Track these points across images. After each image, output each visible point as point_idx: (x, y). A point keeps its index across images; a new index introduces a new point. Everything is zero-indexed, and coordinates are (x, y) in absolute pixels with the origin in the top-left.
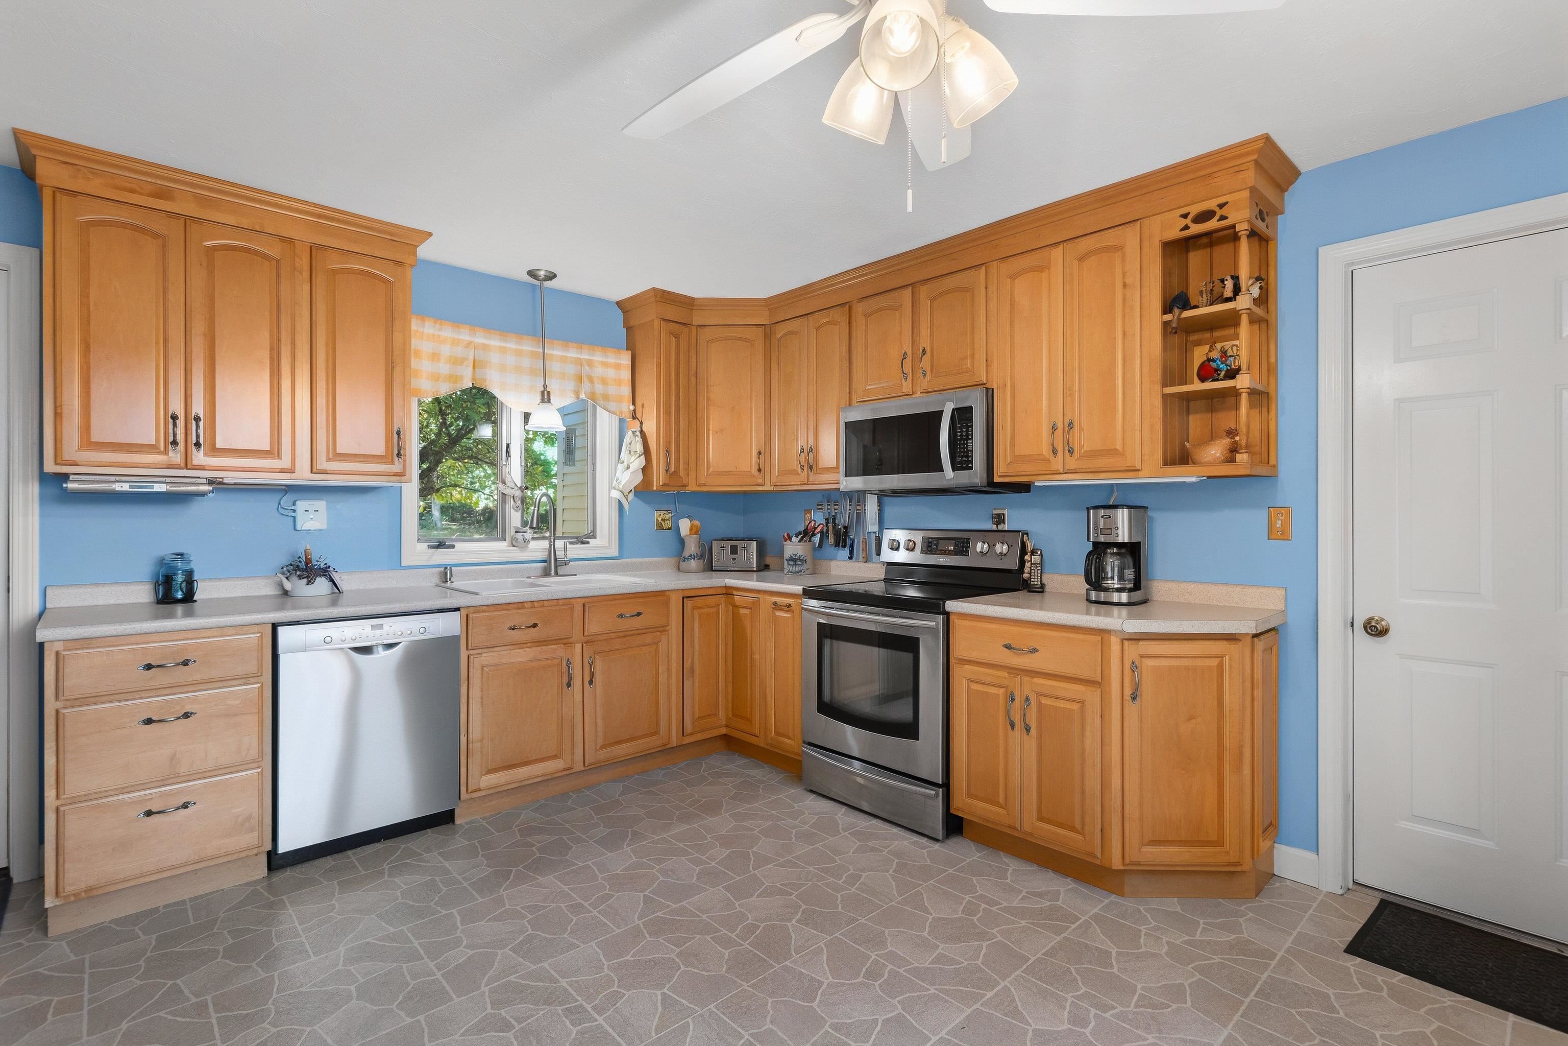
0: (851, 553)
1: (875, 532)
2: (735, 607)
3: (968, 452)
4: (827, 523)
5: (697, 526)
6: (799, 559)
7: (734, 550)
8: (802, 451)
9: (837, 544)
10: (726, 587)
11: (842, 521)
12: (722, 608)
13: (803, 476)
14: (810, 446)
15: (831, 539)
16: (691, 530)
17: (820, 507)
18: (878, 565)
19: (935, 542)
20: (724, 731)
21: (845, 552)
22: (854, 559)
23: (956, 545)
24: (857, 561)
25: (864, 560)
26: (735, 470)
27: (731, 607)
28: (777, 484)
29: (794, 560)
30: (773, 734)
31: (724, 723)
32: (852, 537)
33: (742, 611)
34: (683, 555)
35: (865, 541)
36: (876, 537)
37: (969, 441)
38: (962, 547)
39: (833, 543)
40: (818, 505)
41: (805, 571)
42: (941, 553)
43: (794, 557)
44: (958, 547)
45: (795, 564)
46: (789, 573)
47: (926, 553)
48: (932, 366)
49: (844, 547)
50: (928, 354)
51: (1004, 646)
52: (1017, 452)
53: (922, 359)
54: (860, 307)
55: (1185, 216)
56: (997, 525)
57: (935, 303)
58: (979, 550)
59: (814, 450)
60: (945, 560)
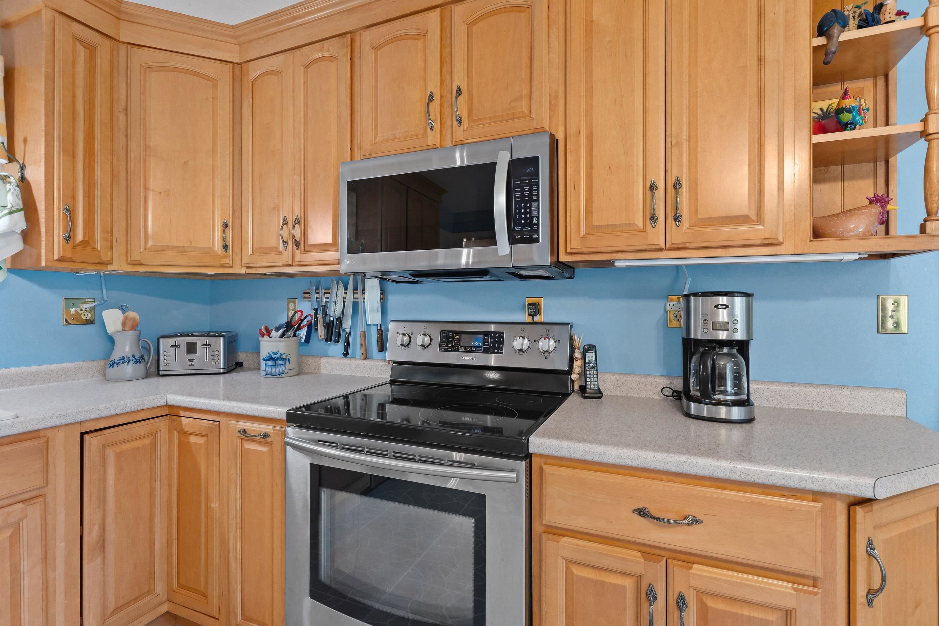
0: (347, 348)
1: (377, 325)
2: (183, 433)
3: (531, 218)
4: (316, 314)
5: (134, 319)
6: (281, 358)
7: (191, 349)
8: (285, 222)
9: (328, 339)
10: (168, 406)
11: (334, 311)
12: (162, 437)
13: (286, 256)
14: (295, 217)
15: (321, 332)
16: (124, 324)
17: (307, 295)
18: (381, 363)
19: (457, 337)
20: (165, 608)
21: (340, 347)
22: (349, 356)
23: (485, 341)
24: (353, 357)
25: (363, 357)
26: (188, 244)
27: (176, 434)
28: (252, 265)
29: (273, 359)
30: (240, 618)
31: (166, 598)
32: (348, 331)
33: (193, 439)
34: (112, 359)
35: (364, 335)
36: (378, 330)
37: (534, 204)
38: (494, 343)
39: (323, 337)
40: (305, 293)
41: (288, 373)
42: (466, 350)
43: (274, 356)
44: (488, 342)
45: (275, 364)
46: (268, 376)
47: (446, 350)
48: (470, 110)
49: (337, 342)
50: (464, 95)
51: (634, 511)
52: (595, 223)
53: (456, 101)
54: (366, 36)
56: (533, 316)
57: (475, 28)
58: (516, 346)
59: (302, 222)
60: (470, 358)
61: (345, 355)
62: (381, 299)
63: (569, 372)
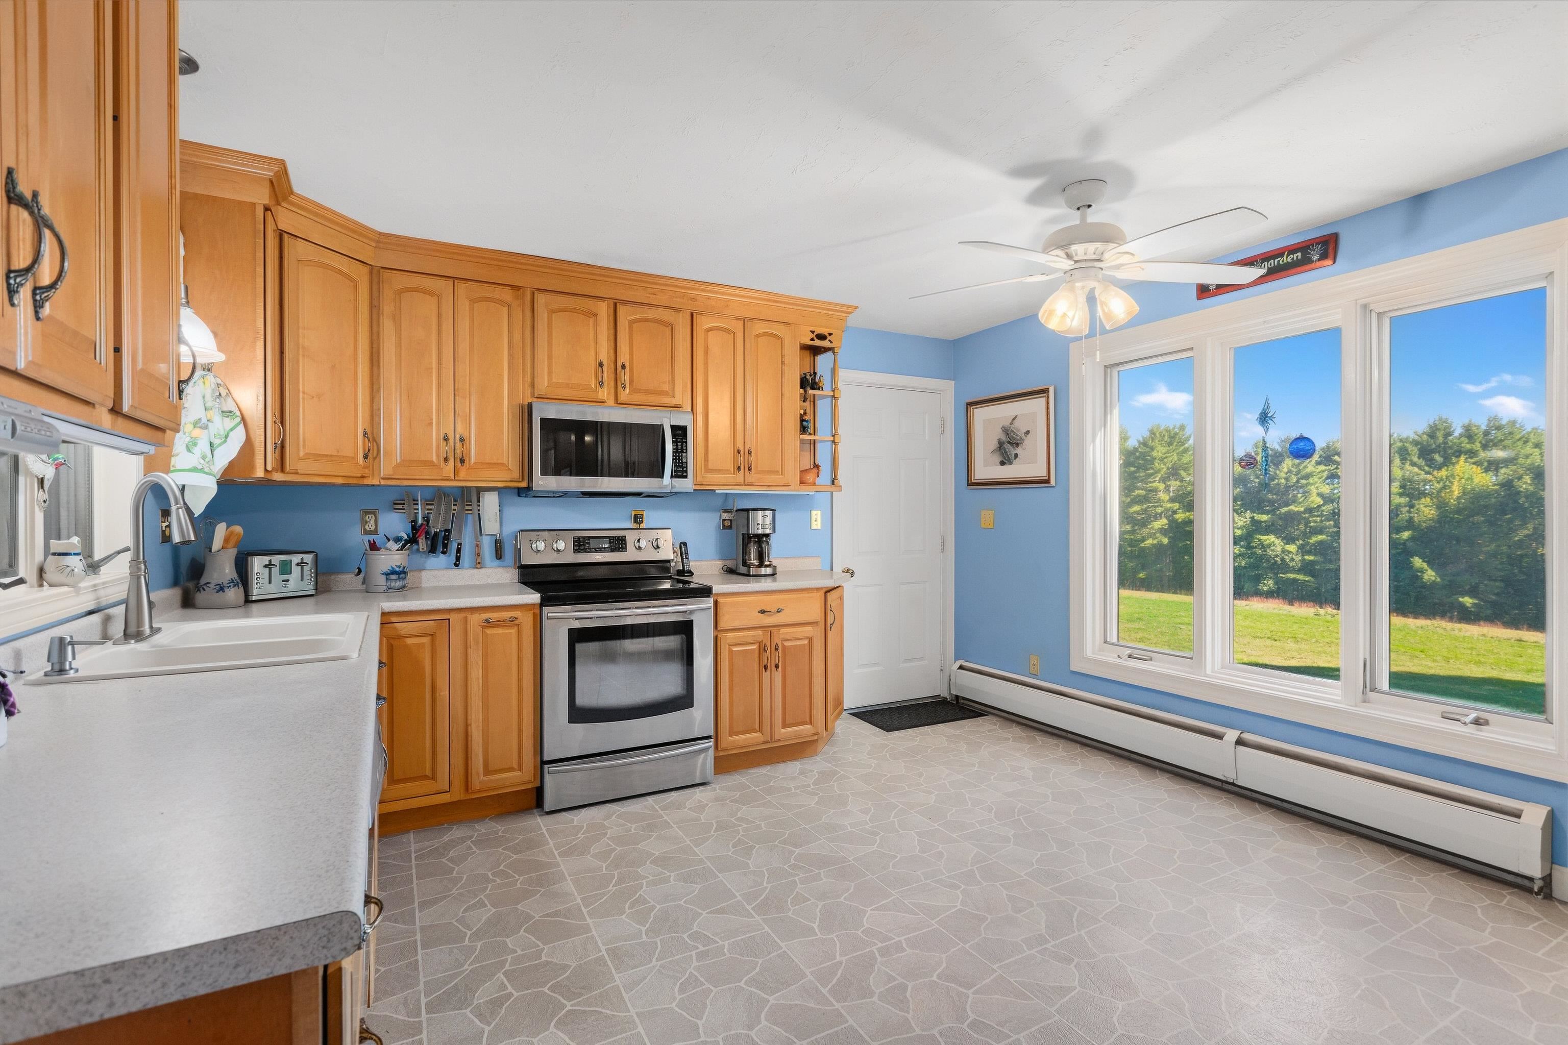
0: (458, 559)
1: (495, 535)
2: (397, 638)
3: (683, 463)
5: (235, 534)
6: (401, 572)
8: (447, 439)
9: (433, 550)
13: (448, 469)
14: (459, 435)
15: (423, 544)
16: (227, 540)
17: (399, 507)
19: (587, 541)
21: (447, 559)
22: (460, 566)
23: (610, 543)
24: (465, 567)
25: (476, 566)
26: (335, 453)
29: (397, 573)
32: (458, 540)
35: (479, 545)
36: (496, 540)
37: (684, 454)
38: (619, 544)
39: (425, 549)
40: (395, 504)
41: (408, 586)
42: (596, 551)
43: (397, 569)
44: (614, 544)
45: (398, 577)
46: (389, 591)
47: (579, 552)
48: (631, 381)
49: (444, 553)
50: (627, 370)
51: (759, 612)
52: (710, 466)
53: (621, 372)
54: (541, 299)
55: (813, 332)
56: (640, 524)
57: (635, 325)
58: (637, 545)
59: (467, 441)
60: (602, 556)
61: (456, 565)
62: (500, 511)
63: (673, 560)
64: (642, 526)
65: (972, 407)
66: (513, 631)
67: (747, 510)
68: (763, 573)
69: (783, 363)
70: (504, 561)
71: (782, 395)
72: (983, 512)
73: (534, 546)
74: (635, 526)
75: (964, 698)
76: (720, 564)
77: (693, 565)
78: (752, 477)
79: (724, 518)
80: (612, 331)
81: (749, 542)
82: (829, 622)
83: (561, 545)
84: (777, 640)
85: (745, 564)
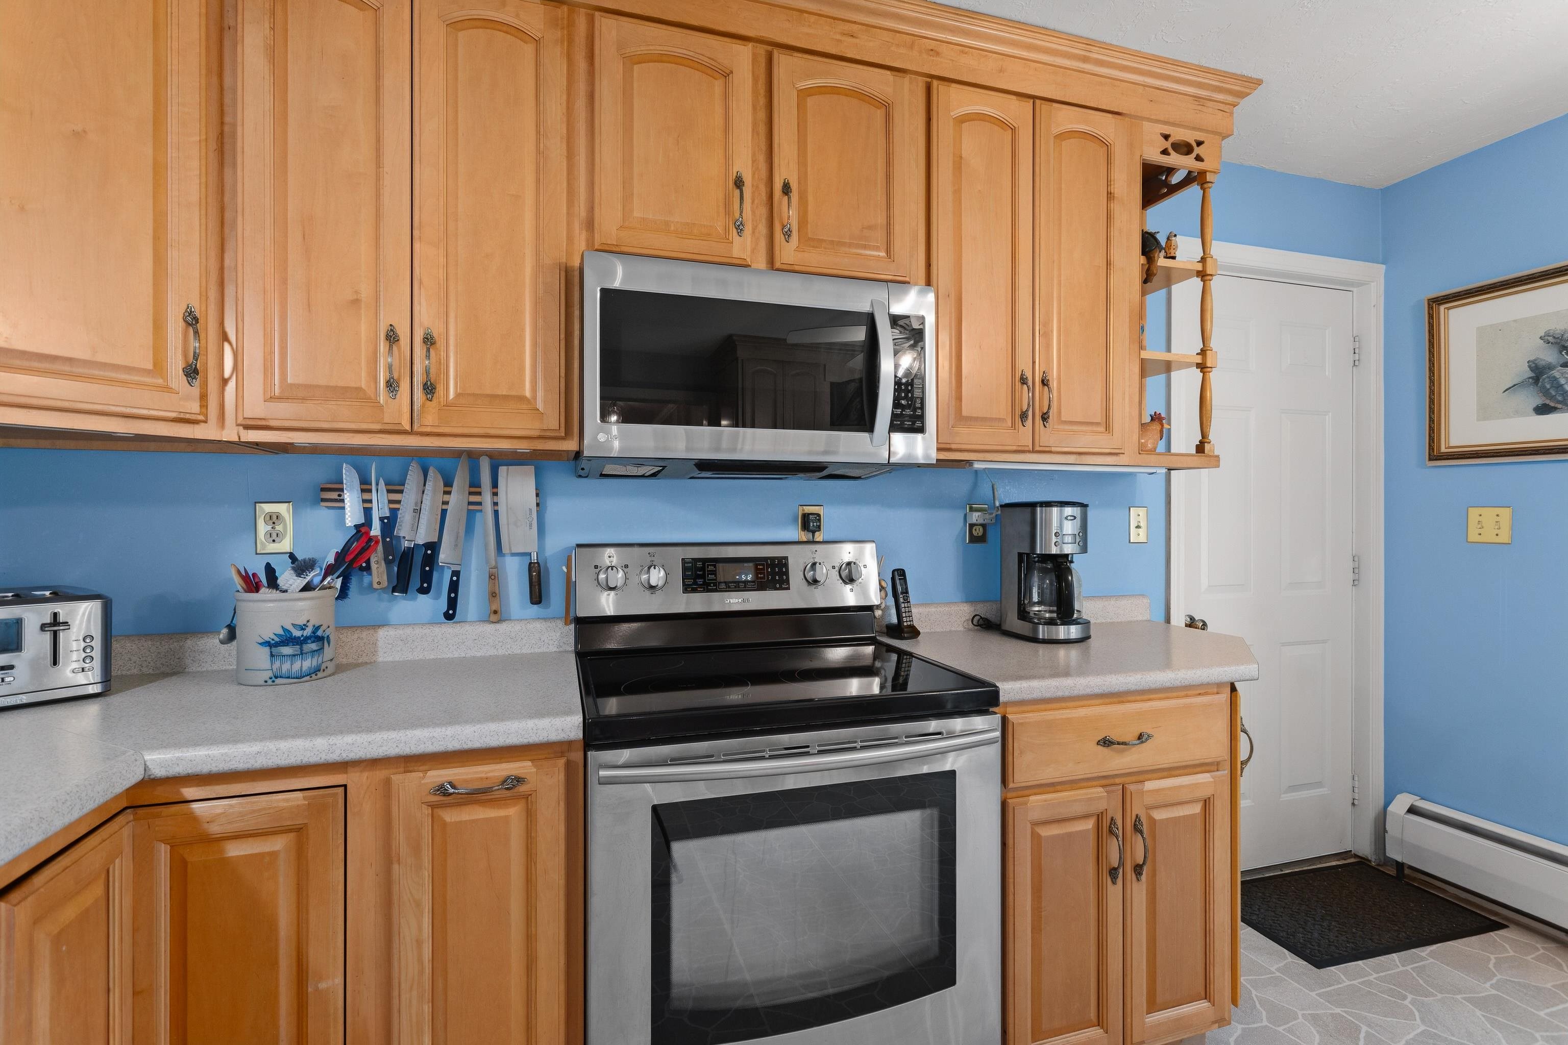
0: (452, 603)
1: (526, 555)
2: (196, 843)
3: (913, 399)
6: (313, 637)
9: (401, 585)
11: (415, 530)
14: (423, 330)
15: (379, 575)
17: (332, 495)
18: (538, 626)
19: (711, 568)
21: (432, 602)
22: (458, 618)
23: (757, 571)
24: (469, 620)
25: (492, 616)
29: (295, 641)
32: (454, 567)
33: (239, 849)
35: (495, 576)
36: (531, 563)
38: (773, 574)
39: (385, 583)
40: (323, 490)
41: (327, 667)
42: (729, 587)
43: (297, 633)
44: (764, 573)
45: (301, 650)
46: (278, 681)
47: (695, 590)
48: (803, 222)
49: (424, 591)
50: (795, 195)
51: (1098, 743)
52: (965, 413)
53: (780, 203)
54: (608, 28)
55: (1166, 137)
56: (813, 532)
57: (811, 102)
58: (810, 575)
59: (441, 344)
60: (740, 600)
61: (449, 616)
62: (538, 505)
63: (878, 607)
64: (819, 537)
65: (1442, 308)
66: (513, 812)
67: (1032, 505)
68: (1062, 636)
69: (1110, 196)
70: (548, 606)
71: (1108, 263)
72: (1473, 513)
73: (602, 576)
74: (804, 536)
75: (1411, 868)
76: (965, 611)
77: (919, 615)
78: (1047, 437)
79: (974, 521)
80: (762, 115)
81: (1029, 569)
82: (1243, 754)
83: (657, 576)
84: (1137, 809)
85: (1023, 614)
